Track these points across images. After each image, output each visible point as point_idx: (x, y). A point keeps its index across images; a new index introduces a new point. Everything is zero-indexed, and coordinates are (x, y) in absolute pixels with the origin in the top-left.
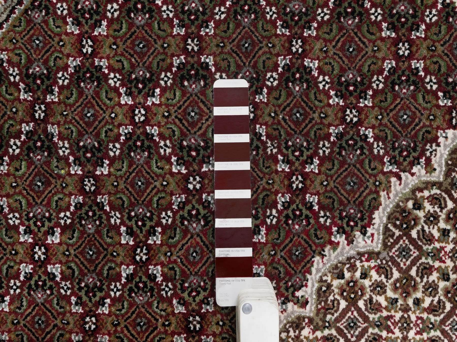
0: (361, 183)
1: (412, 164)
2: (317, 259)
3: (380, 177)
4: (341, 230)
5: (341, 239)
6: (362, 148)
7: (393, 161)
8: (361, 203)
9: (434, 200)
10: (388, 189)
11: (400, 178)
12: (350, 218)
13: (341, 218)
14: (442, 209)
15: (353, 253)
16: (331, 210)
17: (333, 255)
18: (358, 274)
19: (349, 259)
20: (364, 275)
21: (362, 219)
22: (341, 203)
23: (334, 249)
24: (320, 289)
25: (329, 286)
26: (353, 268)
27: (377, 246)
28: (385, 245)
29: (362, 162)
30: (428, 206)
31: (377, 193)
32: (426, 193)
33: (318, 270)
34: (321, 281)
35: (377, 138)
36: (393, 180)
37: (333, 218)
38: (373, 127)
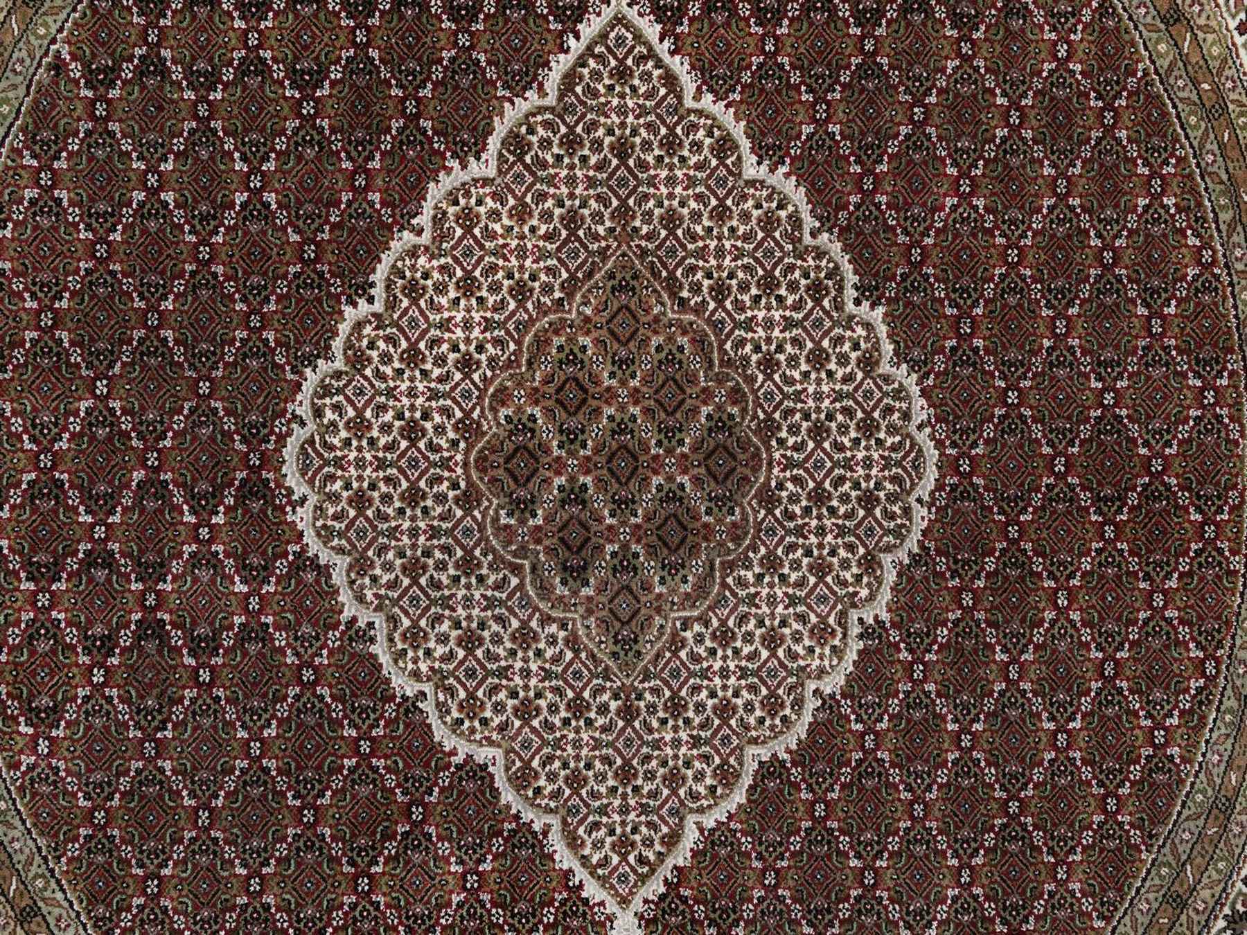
0: (474, 108)
1: (525, 89)
2: (432, 185)
3: (494, 102)
4: (455, 155)
5: (454, 164)
6: (474, 73)
7: (507, 86)
8: (475, 128)
9: (547, 125)
10: (501, 114)
11: (513, 103)
12: (464, 143)
13: (455, 144)
14: (555, 134)
15: (467, 178)
16: (445, 135)
17: (448, 181)
18: (473, 201)
19: (463, 184)
20: (480, 202)
21: (475, 144)
22: (455, 128)
23: (448, 174)
24: (435, 217)
25: (445, 213)
26: (467, 194)
27: (491, 172)
28: (500, 171)
29: (475, 87)
30: (541, 131)
31: (491, 118)
32: (539, 118)
33: (433, 197)
34: (436, 207)
35: (489, 63)
36: (507, 105)
37: (447, 143)
38: (485, 52)
